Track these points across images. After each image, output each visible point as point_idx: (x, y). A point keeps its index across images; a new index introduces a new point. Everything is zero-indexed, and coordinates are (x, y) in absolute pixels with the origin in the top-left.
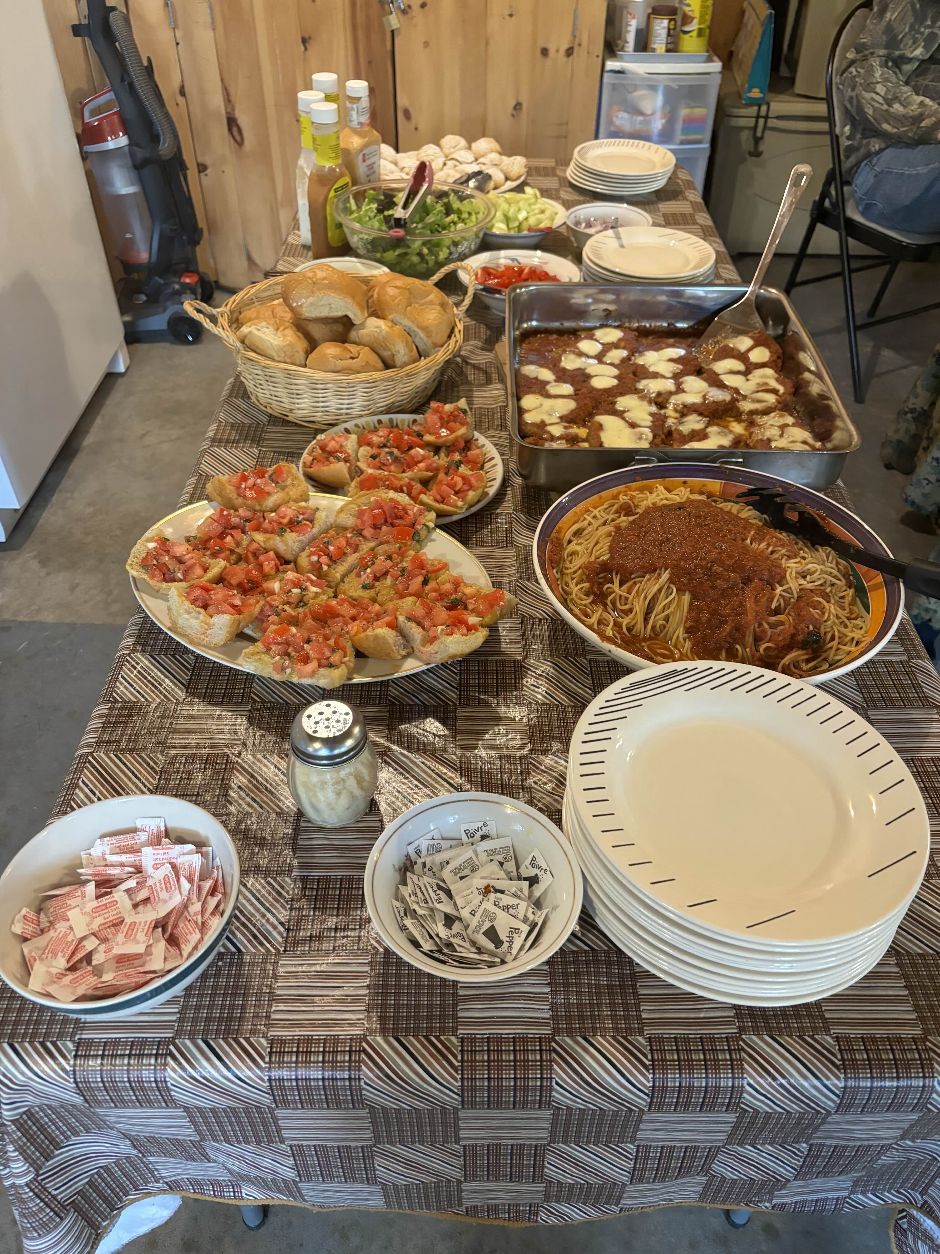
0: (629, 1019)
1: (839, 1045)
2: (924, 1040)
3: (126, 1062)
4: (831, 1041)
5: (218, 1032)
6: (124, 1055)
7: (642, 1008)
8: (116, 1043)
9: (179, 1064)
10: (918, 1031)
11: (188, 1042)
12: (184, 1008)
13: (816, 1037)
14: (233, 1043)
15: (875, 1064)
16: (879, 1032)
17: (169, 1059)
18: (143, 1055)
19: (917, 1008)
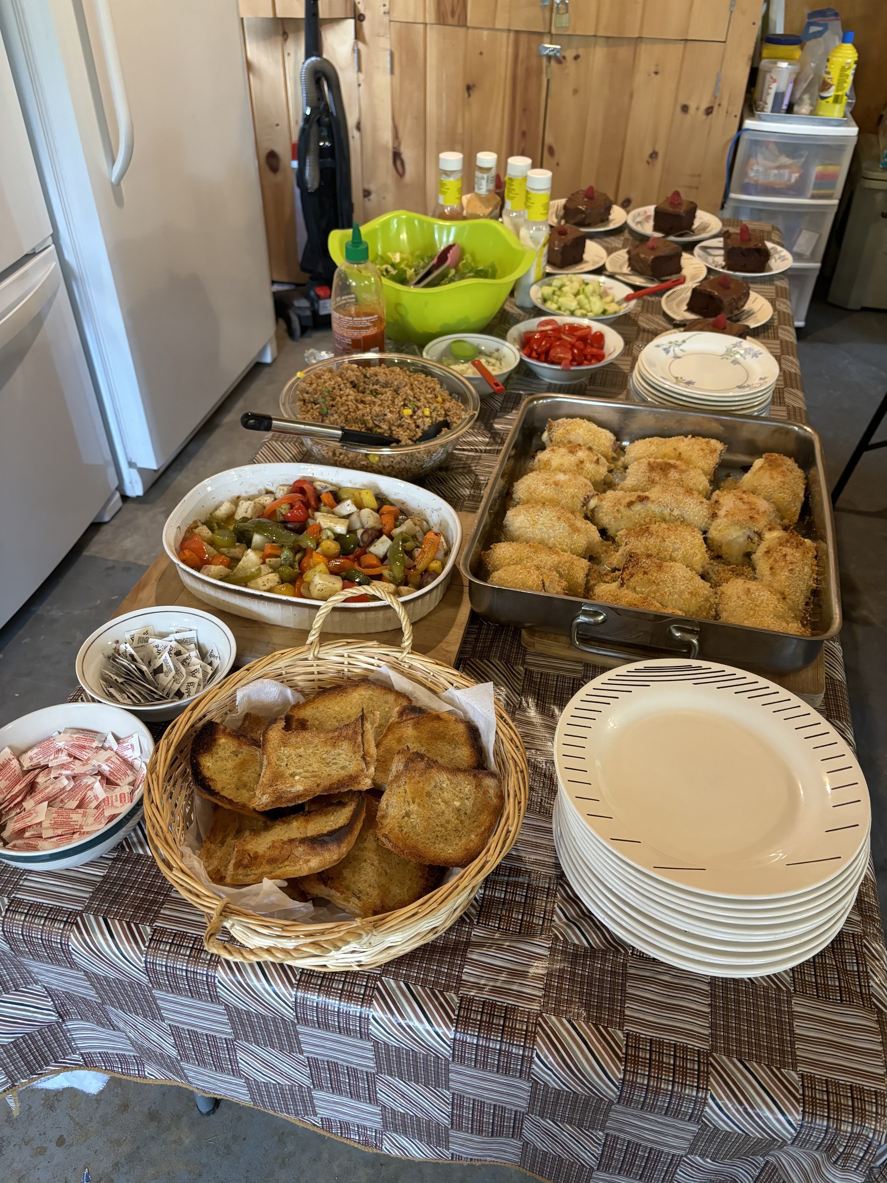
0: (450, 978)
1: (627, 1041)
2: (709, 1054)
3: (42, 922)
4: (621, 1035)
5: (116, 914)
6: (42, 917)
7: (465, 970)
8: (39, 906)
9: (81, 933)
10: (705, 1046)
11: (92, 917)
12: (98, 890)
13: (609, 1029)
14: (125, 925)
15: (655, 1065)
16: (667, 1037)
17: (74, 927)
18: (56, 920)
19: (713, 1026)
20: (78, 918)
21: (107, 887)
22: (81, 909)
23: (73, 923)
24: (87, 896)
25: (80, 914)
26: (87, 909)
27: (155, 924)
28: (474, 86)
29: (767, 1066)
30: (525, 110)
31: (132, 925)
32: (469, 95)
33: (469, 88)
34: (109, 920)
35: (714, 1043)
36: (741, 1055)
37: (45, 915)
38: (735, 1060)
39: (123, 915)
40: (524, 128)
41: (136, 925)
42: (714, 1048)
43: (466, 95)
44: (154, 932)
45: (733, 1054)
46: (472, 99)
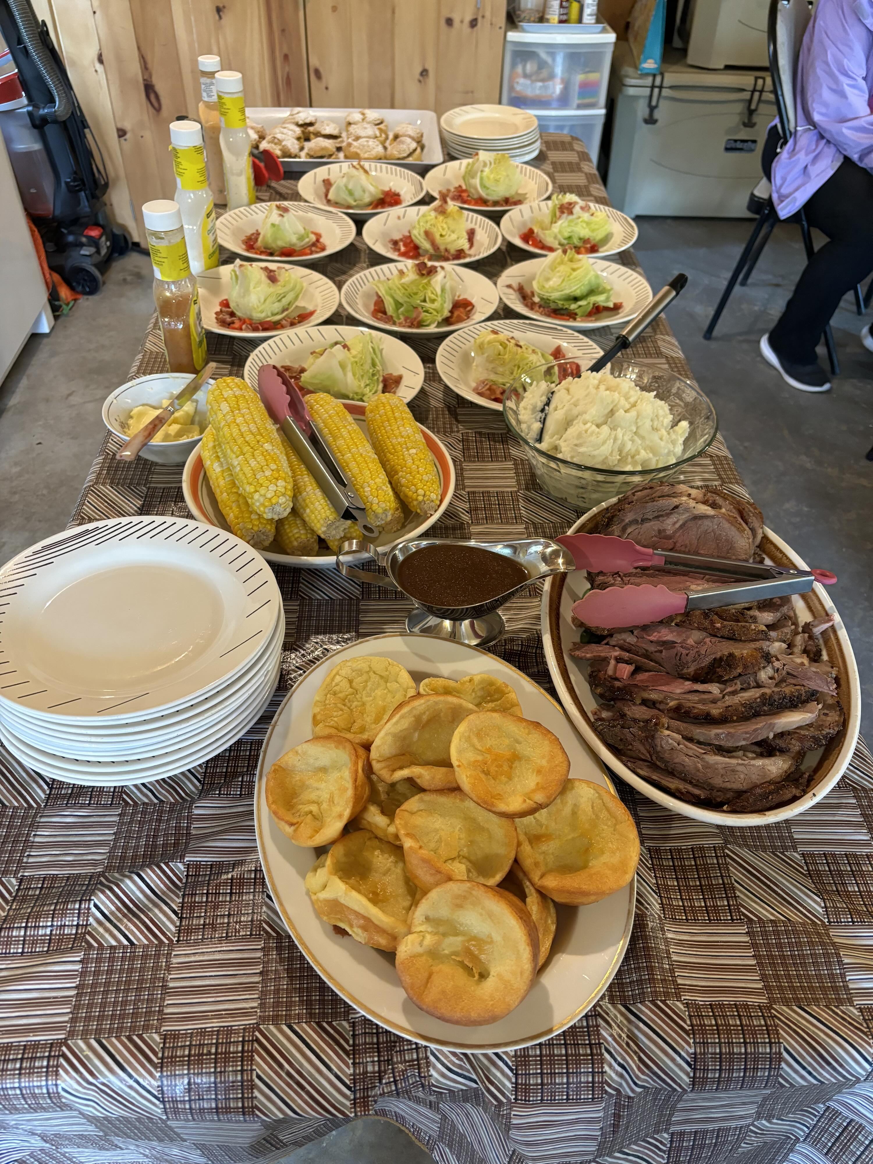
1: (689, 1012)
2: (769, 1008)
3: (18, 1066)
4: (682, 1007)
6: (16, 1059)
8: (8, 1047)
9: (72, 1065)
10: (763, 1000)
11: (81, 1043)
12: (77, 1007)
13: (668, 1002)
14: (126, 1040)
15: (723, 1030)
16: (727, 999)
17: (61, 1060)
18: (36, 1057)
19: (764, 978)
20: (64, 1049)
21: (86, 1000)
22: (63, 1036)
23: (59, 1056)
24: (66, 1018)
25: (64, 1042)
26: (71, 1034)
27: (163, 1028)
28: (224, 7)
29: (826, 1006)
30: (283, 31)
31: (135, 1038)
32: (220, 18)
33: (219, 10)
34: (104, 1041)
35: (770, 996)
36: (799, 1002)
37: (20, 1056)
38: (795, 1008)
39: (120, 1029)
40: (285, 50)
41: (140, 1036)
42: (772, 1001)
43: (217, 17)
44: (165, 1039)
45: (791, 1002)
46: (223, 21)
